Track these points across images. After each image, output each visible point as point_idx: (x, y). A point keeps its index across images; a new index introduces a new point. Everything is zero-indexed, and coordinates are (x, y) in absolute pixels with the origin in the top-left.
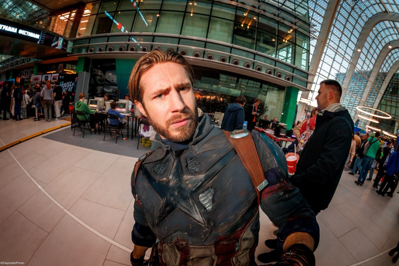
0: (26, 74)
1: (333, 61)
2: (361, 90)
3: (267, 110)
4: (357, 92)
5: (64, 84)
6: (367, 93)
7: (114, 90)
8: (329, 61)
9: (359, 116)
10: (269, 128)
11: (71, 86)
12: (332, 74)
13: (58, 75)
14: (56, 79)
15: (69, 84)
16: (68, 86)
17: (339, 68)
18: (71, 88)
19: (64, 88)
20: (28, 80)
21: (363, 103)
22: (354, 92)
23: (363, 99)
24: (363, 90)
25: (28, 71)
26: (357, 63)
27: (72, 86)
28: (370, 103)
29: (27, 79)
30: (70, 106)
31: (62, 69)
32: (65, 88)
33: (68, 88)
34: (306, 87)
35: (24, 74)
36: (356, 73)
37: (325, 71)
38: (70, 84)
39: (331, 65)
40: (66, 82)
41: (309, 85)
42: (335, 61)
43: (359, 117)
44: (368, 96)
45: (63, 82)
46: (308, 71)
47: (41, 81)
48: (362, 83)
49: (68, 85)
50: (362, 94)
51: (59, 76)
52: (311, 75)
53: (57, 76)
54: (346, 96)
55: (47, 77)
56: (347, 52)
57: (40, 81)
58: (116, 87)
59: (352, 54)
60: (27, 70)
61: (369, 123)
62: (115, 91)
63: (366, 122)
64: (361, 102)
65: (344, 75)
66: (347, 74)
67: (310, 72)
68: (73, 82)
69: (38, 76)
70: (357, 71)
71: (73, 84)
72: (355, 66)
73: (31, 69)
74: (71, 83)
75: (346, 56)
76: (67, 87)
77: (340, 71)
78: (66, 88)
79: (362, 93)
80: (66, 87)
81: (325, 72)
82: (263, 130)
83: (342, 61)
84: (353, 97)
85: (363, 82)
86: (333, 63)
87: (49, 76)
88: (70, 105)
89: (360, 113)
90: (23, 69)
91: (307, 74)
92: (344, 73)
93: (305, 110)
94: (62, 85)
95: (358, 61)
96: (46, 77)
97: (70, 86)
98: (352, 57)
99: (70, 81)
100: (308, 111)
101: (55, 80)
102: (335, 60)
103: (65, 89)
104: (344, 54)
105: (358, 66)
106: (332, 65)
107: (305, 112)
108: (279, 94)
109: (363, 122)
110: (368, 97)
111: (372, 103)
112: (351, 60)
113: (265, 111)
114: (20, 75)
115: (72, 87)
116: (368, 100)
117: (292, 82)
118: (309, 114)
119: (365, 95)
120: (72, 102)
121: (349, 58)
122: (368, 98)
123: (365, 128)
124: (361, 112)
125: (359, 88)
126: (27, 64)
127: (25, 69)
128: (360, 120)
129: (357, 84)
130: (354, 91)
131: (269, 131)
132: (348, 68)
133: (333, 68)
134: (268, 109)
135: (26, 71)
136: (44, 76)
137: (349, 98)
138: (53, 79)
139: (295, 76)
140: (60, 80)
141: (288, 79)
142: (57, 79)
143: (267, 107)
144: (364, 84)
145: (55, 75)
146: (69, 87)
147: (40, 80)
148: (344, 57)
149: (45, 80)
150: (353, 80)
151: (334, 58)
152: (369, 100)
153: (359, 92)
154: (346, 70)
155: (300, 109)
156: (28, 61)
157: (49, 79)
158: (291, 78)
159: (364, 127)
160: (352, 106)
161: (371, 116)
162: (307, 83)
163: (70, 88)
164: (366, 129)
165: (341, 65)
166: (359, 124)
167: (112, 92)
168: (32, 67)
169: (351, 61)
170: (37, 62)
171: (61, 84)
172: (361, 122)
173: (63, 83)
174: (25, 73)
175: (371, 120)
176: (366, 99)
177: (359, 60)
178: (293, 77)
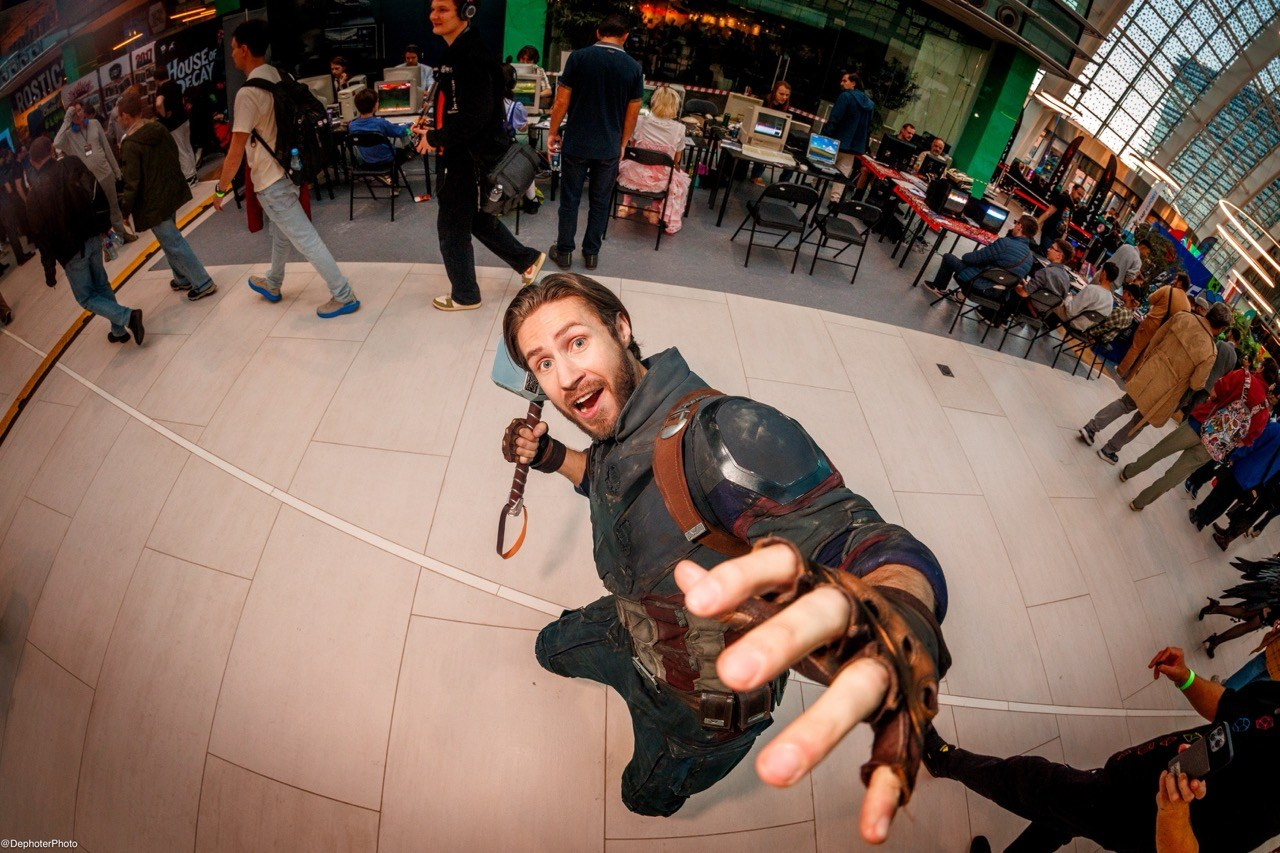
0: (41, 91)
1: (1182, 16)
2: (1252, 151)
3: (915, 95)
4: (1235, 147)
5: (181, 64)
6: (1270, 176)
7: (364, 29)
8: (1167, 11)
9: (1219, 227)
10: (912, 167)
11: (207, 62)
12: (1169, 56)
13: (151, 45)
14: (150, 61)
15: (199, 58)
16: (196, 67)
17: (1197, 48)
18: (210, 70)
19: (183, 79)
20: (53, 109)
21: (1245, 197)
22: (1226, 145)
23: (1250, 185)
24: (1260, 157)
25: (45, 79)
26: (1264, 66)
27: (210, 62)
28: (1268, 207)
29: (50, 104)
30: (217, 126)
31: (164, 16)
32: (187, 75)
33: (198, 72)
34: (1068, 67)
35: (33, 95)
36: (1251, 92)
37: (1145, 34)
38: (203, 57)
39: (1171, 24)
40: (188, 58)
41: (1076, 60)
42: (1188, 17)
43: (1217, 231)
44: (1268, 182)
45: (175, 62)
46: (1086, 16)
47: (101, 90)
48: (1260, 134)
49: (194, 63)
50: (1251, 167)
51: (157, 47)
52: (1093, 32)
53: (150, 50)
54: (1198, 142)
55: (118, 67)
56: (1240, 13)
57: (95, 93)
58: (371, 20)
59: (1256, 29)
60: (41, 78)
61: (1244, 269)
62: (365, 32)
63: (1236, 256)
64: (1241, 187)
65: (1210, 76)
66: (1218, 78)
67: (1090, 21)
68: (210, 50)
69: (85, 79)
70: (1255, 86)
71: (213, 54)
72: (1254, 72)
73: (56, 68)
74: (207, 54)
75: (1233, 23)
76: (194, 70)
77: (1198, 57)
78: (192, 74)
79: (1253, 163)
80: (189, 72)
81: (1145, 37)
82: (889, 172)
83: (1215, 32)
84: (1216, 157)
85: (1265, 133)
86: (1179, 20)
87: (123, 61)
88: (219, 120)
89: (1226, 223)
90: (29, 83)
91: (1076, 26)
92: (1213, 72)
93: (1048, 131)
94: (174, 70)
95: (1269, 61)
96: (111, 70)
97: (204, 63)
98: (1250, 39)
99: (200, 51)
100: (1055, 136)
101: (147, 66)
102: (1192, 16)
103: (187, 79)
104: (1228, 17)
105: (1263, 75)
106: (1176, 25)
107: (1044, 134)
108: (966, 59)
109: (1227, 252)
110: (1269, 188)
111: (1274, 211)
112: (1245, 45)
113: (909, 98)
114: (24, 104)
115: (212, 64)
116: (1264, 197)
117: (1020, 33)
118: (1058, 147)
119: (1259, 176)
120: (221, 112)
121: (1243, 38)
122: (1266, 190)
123: (1229, 273)
124: (1228, 220)
125: (1246, 144)
126: (33, 63)
127: (35, 76)
128: (1220, 241)
129: (1246, 129)
130: (1228, 143)
131: (909, 181)
132: (1228, 62)
133: (1177, 36)
134: (918, 92)
135: (39, 83)
136: (105, 69)
137: (1206, 155)
138: (138, 66)
139: (1034, 16)
140: (163, 59)
141: (1008, 21)
142: (154, 60)
143: (915, 87)
144: (1267, 139)
145: (143, 49)
146: (200, 69)
147: (96, 87)
148: (1222, 24)
149: (112, 78)
150: (1235, 107)
151: (1190, 8)
152: (1269, 198)
153: (1242, 152)
154: (1221, 66)
155: (1030, 119)
156: (37, 50)
157: (126, 71)
158: (1020, 18)
159: (1226, 269)
160: (1207, 183)
161: (1259, 252)
162: (1073, 52)
163: (204, 71)
164: (1228, 277)
165: (1206, 42)
166: (1212, 252)
167: (355, 37)
168: (58, 60)
169: (1245, 48)
170: (69, 35)
171: (172, 68)
172: (1222, 247)
173: (178, 65)
174: (39, 87)
175: (1252, 262)
176: (1260, 190)
177: (1273, 62)
178: (1026, 16)
